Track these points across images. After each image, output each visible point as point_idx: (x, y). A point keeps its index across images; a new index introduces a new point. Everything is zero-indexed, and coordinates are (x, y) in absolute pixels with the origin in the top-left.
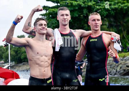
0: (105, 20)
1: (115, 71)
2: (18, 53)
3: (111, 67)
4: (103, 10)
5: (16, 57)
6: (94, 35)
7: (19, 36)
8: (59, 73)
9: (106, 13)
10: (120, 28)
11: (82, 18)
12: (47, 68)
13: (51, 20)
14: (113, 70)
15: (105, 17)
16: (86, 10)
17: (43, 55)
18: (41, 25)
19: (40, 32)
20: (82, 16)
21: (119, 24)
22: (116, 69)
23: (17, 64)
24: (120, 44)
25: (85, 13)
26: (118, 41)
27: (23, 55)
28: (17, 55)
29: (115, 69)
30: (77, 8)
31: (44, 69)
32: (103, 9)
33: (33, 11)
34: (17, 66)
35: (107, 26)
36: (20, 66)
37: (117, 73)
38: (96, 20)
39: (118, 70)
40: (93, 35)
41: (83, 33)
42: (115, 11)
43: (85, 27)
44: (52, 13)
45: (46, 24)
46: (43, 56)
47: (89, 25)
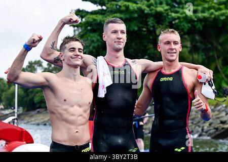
0: (186, 39)
1: (200, 130)
2: (28, 92)
3: (192, 123)
4: (182, 20)
5: (25, 99)
6: (167, 70)
7: (31, 62)
8: (105, 137)
9: (188, 26)
10: (211, 54)
11: (145, 33)
12: (81, 127)
13: (89, 35)
14: (197, 127)
15: (185, 34)
16: (153, 20)
17: (75, 104)
18: (73, 49)
19: (70, 63)
20: (144, 29)
21: (210, 46)
22: (201, 126)
23: (27, 111)
24: (214, 87)
25: (151, 25)
26: (209, 82)
27: (38, 96)
28: (28, 95)
29: (199, 127)
30: (136, 15)
31: (77, 129)
32: (183, 18)
33: (62, 22)
34: (26, 115)
35: (189, 49)
36: (32, 116)
37: (204, 133)
38: (172, 43)
39: (205, 128)
40: (165, 69)
41: (147, 66)
42: (203, 23)
43: (149, 49)
44: (91, 22)
45: (82, 48)
46: (75, 106)
47: (159, 50)
